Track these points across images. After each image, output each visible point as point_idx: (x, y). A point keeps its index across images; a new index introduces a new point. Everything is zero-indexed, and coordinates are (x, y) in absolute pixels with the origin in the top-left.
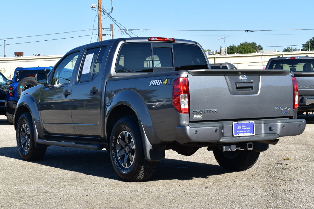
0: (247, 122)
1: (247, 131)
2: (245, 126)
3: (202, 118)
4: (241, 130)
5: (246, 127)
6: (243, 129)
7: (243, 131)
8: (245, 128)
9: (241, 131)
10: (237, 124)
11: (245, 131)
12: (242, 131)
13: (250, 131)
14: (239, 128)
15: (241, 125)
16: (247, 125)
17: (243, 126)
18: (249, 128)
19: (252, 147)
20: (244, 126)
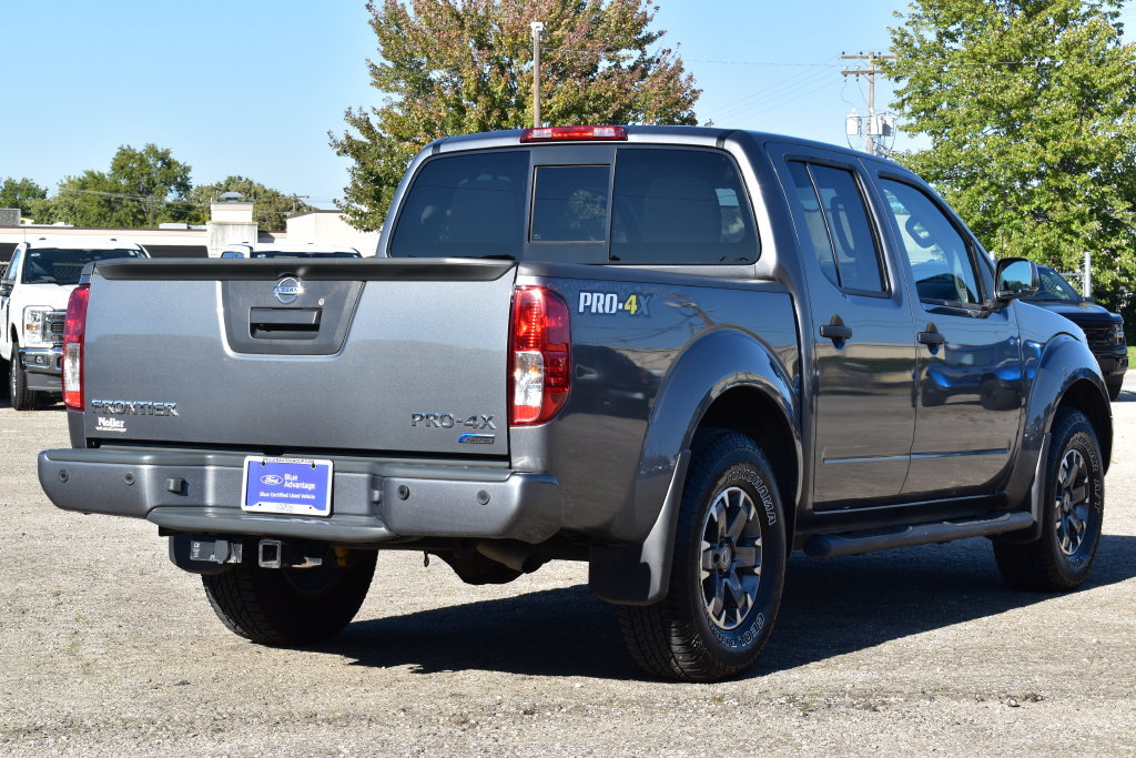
0: (305, 461)
1: (304, 496)
2: (295, 478)
3: (125, 430)
4: (280, 488)
5: (299, 481)
6: (287, 485)
7: (286, 496)
8: (298, 486)
9: (279, 492)
10: (263, 464)
11: (297, 496)
12: (281, 495)
13: (313, 497)
14: (270, 480)
15: (281, 471)
16: (305, 473)
17: (287, 476)
18: (311, 486)
19: (278, 558)
20: (292, 474)
